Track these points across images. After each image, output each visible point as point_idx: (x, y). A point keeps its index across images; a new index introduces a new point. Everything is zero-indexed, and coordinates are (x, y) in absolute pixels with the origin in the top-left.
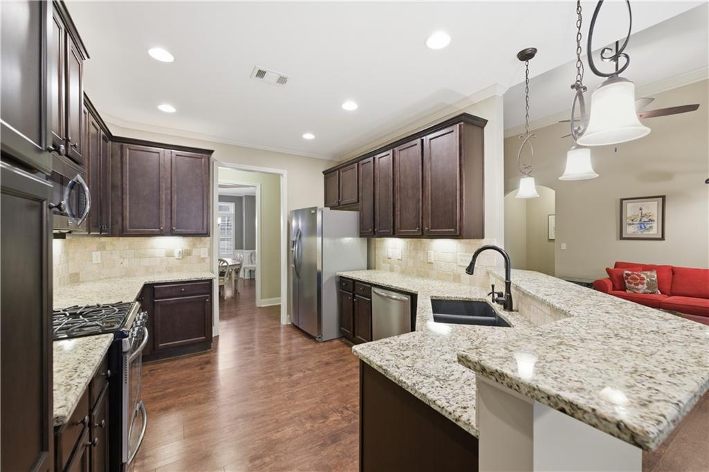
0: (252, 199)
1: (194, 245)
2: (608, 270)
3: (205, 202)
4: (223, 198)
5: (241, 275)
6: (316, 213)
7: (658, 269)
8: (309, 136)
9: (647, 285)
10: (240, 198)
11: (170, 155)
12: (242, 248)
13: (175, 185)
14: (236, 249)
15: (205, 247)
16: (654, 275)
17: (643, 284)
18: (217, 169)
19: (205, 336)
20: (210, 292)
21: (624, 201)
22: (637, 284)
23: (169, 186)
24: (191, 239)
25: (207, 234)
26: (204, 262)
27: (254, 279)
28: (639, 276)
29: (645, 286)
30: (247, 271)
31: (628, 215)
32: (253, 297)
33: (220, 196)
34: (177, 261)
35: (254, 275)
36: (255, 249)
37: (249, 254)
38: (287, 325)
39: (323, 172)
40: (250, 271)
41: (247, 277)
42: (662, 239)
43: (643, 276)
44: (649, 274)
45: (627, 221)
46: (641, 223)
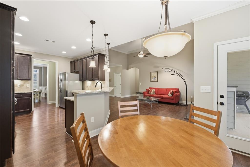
0: (46, 68)
1: (25, 83)
2: (147, 90)
3: (29, 70)
4: (35, 67)
5: (42, 95)
6: (66, 74)
7: (155, 89)
8: (64, 52)
9: (153, 92)
10: (42, 67)
11: (16, 56)
12: (42, 86)
13: (19, 65)
14: (39, 86)
15: (29, 84)
16: (154, 90)
18: (33, 60)
19: (29, 109)
20: (31, 96)
21: (151, 73)
22: (151, 92)
23: (16, 65)
24: (23, 81)
25: (30, 80)
26: (29, 88)
27: (47, 97)
30: (44, 94)
31: (152, 76)
32: (46, 101)
33: (34, 67)
34: (18, 88)
35: (47, 96)
36: (47, 86)
37: (45, 88)
38: (58, 107)
39: (70, 62)
40: (45, 94)
41: (44, 96)
42: (157, 82)
43: (152, 90)
44: (153, 90)
45: (152, 77)
46: (154, 78)
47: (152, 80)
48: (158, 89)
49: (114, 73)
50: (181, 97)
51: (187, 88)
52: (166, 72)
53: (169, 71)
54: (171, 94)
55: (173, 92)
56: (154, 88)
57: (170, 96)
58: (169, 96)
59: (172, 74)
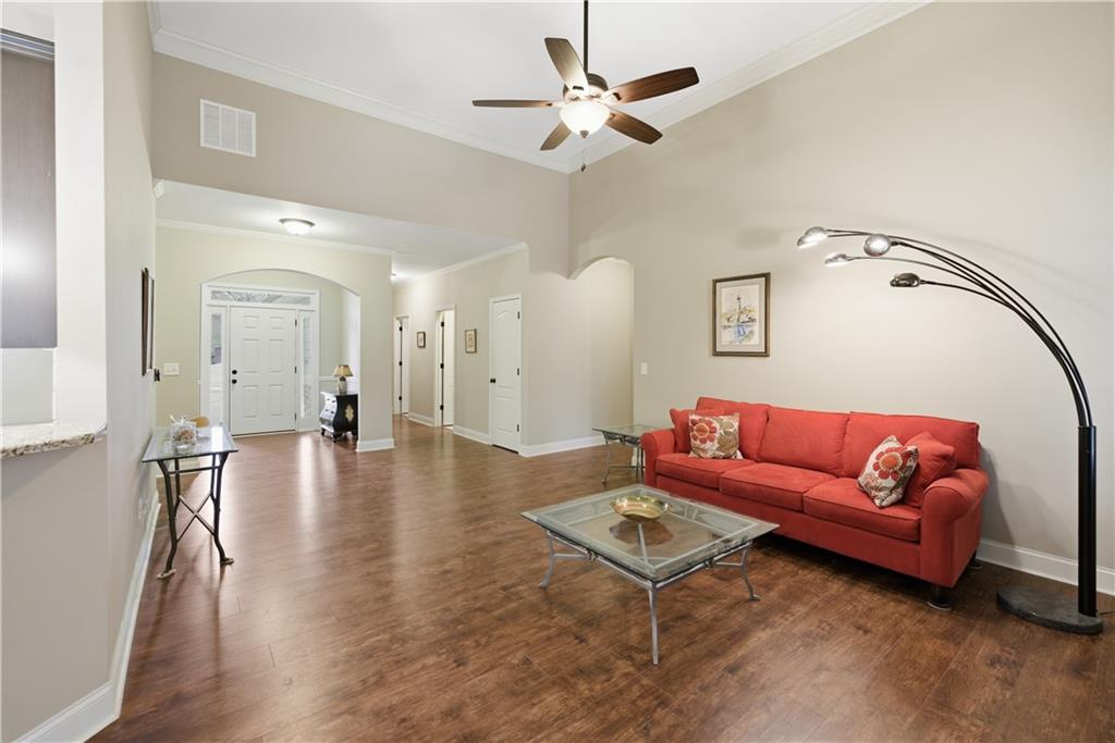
2: (674, 415)
7: (744, 410)
9: (719, 442)
17: (712, 440)
21: (718, 284)
22: (703, 441)
28: (709, 423)
29: (716, 445)
31: (724, 311)
42: (766, 354)
43: (716, 424)
44: (725, 419)
45: (721, 321)
46: (741, 324)
47: (727, 339)
48: (767, 413)
49: (492, 300)
50: (999, 509)
51: (1086, 436)
52: (842, 263)
53: (871, 253)
54: (890, 482)
55: (911, 463)
56: (729, 408)
57: (883, 499)
58: (872, 499)
59: (909, 281)
